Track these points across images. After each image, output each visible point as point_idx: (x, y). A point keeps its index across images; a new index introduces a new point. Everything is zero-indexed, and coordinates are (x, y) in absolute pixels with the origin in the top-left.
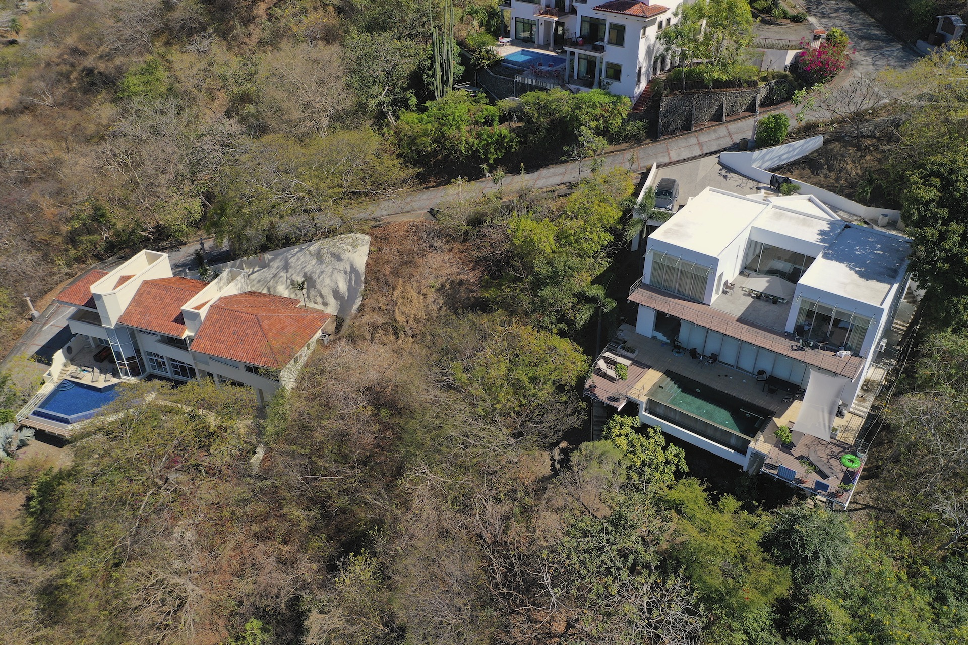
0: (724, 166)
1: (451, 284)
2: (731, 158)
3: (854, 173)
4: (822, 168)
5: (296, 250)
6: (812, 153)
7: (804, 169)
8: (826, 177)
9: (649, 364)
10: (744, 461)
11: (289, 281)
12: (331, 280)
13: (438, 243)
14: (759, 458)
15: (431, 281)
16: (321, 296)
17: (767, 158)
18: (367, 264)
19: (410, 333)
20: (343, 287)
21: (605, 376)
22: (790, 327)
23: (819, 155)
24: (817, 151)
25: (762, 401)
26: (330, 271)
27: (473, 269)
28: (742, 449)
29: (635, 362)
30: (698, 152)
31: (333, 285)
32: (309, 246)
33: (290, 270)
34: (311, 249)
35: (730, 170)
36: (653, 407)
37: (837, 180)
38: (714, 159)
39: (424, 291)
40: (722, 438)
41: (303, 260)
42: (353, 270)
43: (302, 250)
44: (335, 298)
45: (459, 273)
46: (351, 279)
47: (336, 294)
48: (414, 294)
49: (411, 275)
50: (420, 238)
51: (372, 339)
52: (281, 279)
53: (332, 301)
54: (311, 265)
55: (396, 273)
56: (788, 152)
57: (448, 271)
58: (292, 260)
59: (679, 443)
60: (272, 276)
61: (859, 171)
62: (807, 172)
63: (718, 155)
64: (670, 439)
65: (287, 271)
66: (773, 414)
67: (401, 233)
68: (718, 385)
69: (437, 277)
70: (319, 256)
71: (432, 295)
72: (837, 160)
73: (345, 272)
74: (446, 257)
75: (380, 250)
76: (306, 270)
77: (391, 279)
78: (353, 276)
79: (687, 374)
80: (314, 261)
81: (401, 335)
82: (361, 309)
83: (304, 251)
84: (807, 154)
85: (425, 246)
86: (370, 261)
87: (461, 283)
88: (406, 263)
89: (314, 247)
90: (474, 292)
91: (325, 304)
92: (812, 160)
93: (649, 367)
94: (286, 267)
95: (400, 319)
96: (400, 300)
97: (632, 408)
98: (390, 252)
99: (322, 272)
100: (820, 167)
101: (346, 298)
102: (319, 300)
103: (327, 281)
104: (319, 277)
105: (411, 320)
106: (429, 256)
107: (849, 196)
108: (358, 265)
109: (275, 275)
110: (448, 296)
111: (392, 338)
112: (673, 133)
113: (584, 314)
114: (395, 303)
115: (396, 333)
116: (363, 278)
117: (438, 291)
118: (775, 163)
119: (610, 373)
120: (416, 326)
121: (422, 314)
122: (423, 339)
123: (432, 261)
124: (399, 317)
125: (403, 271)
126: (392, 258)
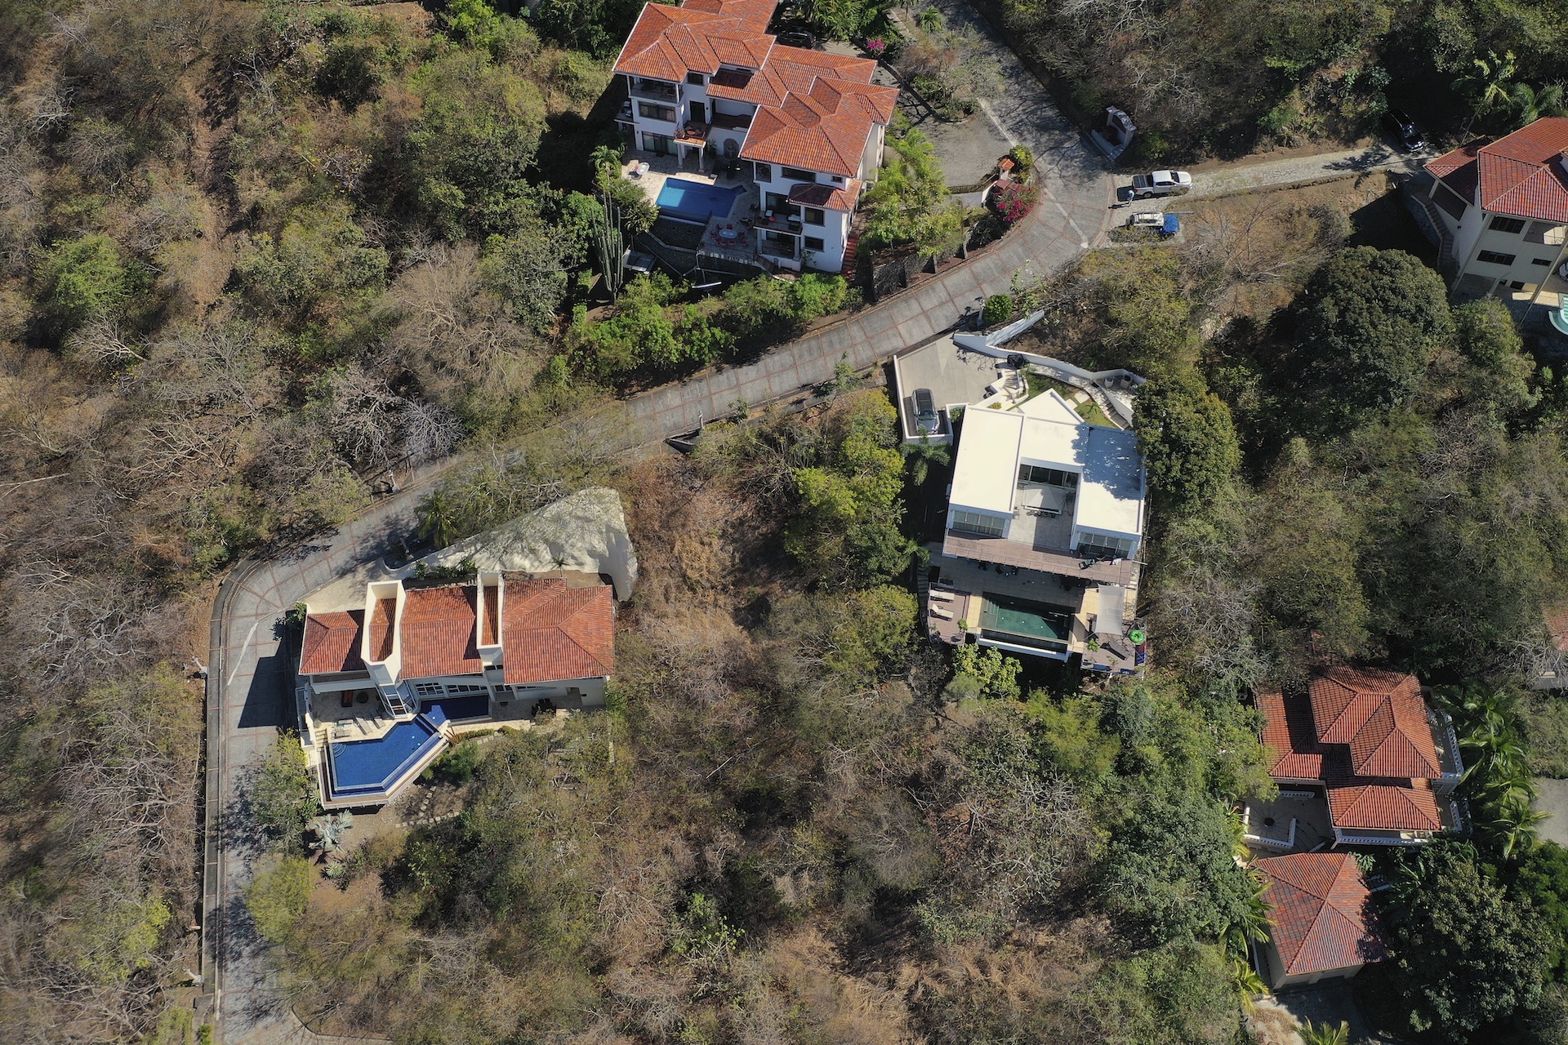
0: (961, 347)
1: (733, 527)
2: (965, 337)
3: (1076, 338)
5: (527, 519)
6: (1036, 325)
7: (1031, 338)
8: (1053, 344)
9: (967, 590)
10: (1065, 658)
11: (528, 551)
12: (584, 542)
13: (698, 483)
14: (1076, 657)
15: (709, 526)
16: (574, 558)
17: (997, 336)
18: (628, 523)
19: (708, 585)
20: (601, 547)
21: (940, 617)
22: (1074, 548)
23: (1043, 326)
24: (1040, 322)
25: (1062, 601)
26: (579, 534)
27: (744, 501)
28: (1062, 649)
29: (957, 592)
30: (930, 333)
31: (587, 546)
32: (542, 512)
33: (525, 540)
34: (545, 514)
35: (967, 351)
36: (986, 634)
37: (1063, 347)
38: (946, 340)
39: (706, 540)
40: (1045, 645)
41: (539, 527)
42: (611, 529)
43: (534, 517)
44: (593, 558)
45: (733, 510)
46: (609, 539)
48: (698, 545)
49: (684, 526)
50: (676, 482)
51: (667, 601)
52: (517, 552)
53: (588, 560)
54: (552, 531)
55: (666, 525)
56: (1015, 328)
57: (720, 513)
58: (525, 530)
59: (1016, 655)
61: (1080, 335)
62: (1035, 340)
63: (951, 335)
64: (1005, 653)
65: (521, 542)
66: (1073, 610)
67: (652, 480)
68: (1025, 594)
69: (715, 522)
70: (557, 519)
71: (717, 543)
72: (1059, 328)
73: (600, 533)
74: (712, 495)
75: (635, 503)
76: (547, 536)
77: (663, 533)
78: (612, 535)
79: (998, 591)
80: (553, 527)
81: (700, 591)
82: (642, 572)
83: (538, 517)
84: (1032, 326)
85: (685, 489)
86: (629, 519)
87: (741, 522)
88: (673, 514)
89: (549, 511)
90: (758, 528)
91: (581, 564)
92: (1037, 330)
93: (969, 594)
94: (519, 537)
95: (693, 575)
96: (685, 556)
97: (970, 638)
98: (650, 506)
99: (569, 537)
100: (1046, 336)
101: (608, 555)
102: (571, 561)
103: (579, 544)
104: (567, 542)
105: (704, 572)
106: (695, 499)
107: (1076, 363)
108: (617, 525)
109: (506, 549)
110: (734, 541)
111: (689, 594)
112: (888, 292)
113: (903, 565)
114: (679, 559)
115: (692, 589)
116: (627, 537)
117: (721, 537)
118: (1005, 338)
119: (943, 613)
120: (712, 578)
121: (715, 566)
122: (724, 589)
123: (700, 505)
124: (689, 572)
125: (673, 524)
126: (655, 511)
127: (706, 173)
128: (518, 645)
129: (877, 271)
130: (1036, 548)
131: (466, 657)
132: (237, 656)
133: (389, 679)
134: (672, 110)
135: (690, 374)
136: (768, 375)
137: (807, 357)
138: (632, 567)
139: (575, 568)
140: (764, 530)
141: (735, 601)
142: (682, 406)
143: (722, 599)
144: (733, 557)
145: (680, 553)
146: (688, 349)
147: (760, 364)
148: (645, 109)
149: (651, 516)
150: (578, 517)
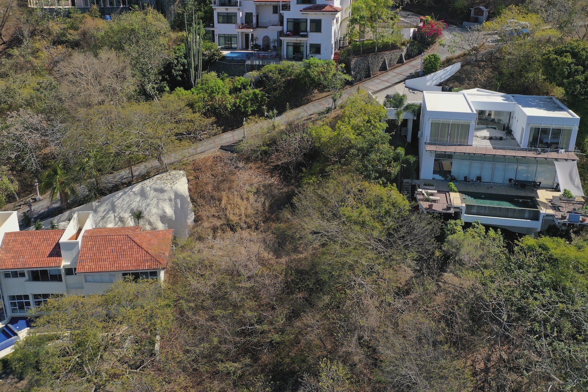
0: (410, 88)
1: (264, 187)
2: (411, 82)
3: (483, 80)
4: (465, 80)
5: (120, 194)
6: (456, 73)
7: (454, 82)
8: (468, 84)
11: (117, 219)
12: (158, 209)
15: (247, 187)
17: (434, 79)
18: (190, 190)
20: (169, 211)
23: (460, 73)
24: (458, 72)
26: (155, 202)
27: (272, 176)
30: (389, 84)
31: (160, 212)
32: (132, 189)
33: (117, 210)
34: (134, 190)
38: (402, 85)
39: (245, 196)
41: (128, 199)
42: (178, 195)
43: (125, 193)
44: (163, 222)
45: (264, 180)
46: (176, 204)
47: (164, 218)
48: (239, 200)
49: (230, 188)
50: (226, 164)
51: (214, 237)
52: (109, 219)
53: (160, 224)
54: (136, 203)
55: (217, 188)
56: (445, 74)
58: (118, 203)
60: (100, 218)
61: (484, 79)
63: (403, 83)
65: (114, 212)
67: (209, 163)
69: (251, 185)
70: (143, 194)
71: (252, 198)
72: (472, 74)
73: (170, 200)
74: (250, 171)
75: (197, 178)
76: (133, 206)
77: (215, 193)
78: (179, 201)
80: (138, 199)
81: (238, 229)
82: (197, 219)
83: (128, 193)
84: (453, 74)
85: (232, 168)
86: (191, 187)
87: (270, 185)
88: (223, 181)
89: (137, 188)
90: (282, 189)
92: (457, 77)
93: (448, 192)
94: (113, 208)
95: (234, 219)
96: (229, 207)
98: (206, 177)
99: (148, 205)
101: (174, 219)
103: (154, 211)
104: (146, 209)
105: (243, 217)
106: (238, 173)
108: (182, 192)
109: (103, 218)
110: (265, 195)
111: (231, 232)
114: (225, 209)
115: (233, 229)
116: (189, 199)
117: (255, 193)
118: (439, 81)
120: (248, 220)
121: (250, 211)
122: (257, 227)
123: (241, 176)
124: (231, 217)
125: (222, 186)
126: (208, 180)
128: (93, 246)
129: (353, 62)
131: (51, 255)
137: (312, 107)
138: (191, 217)
141: (265, 235)
142: (233, 136)
143: (255, 234)
144: (264, 204)
145: (225, 205)
149: (206, 184)
150: (156, 190)
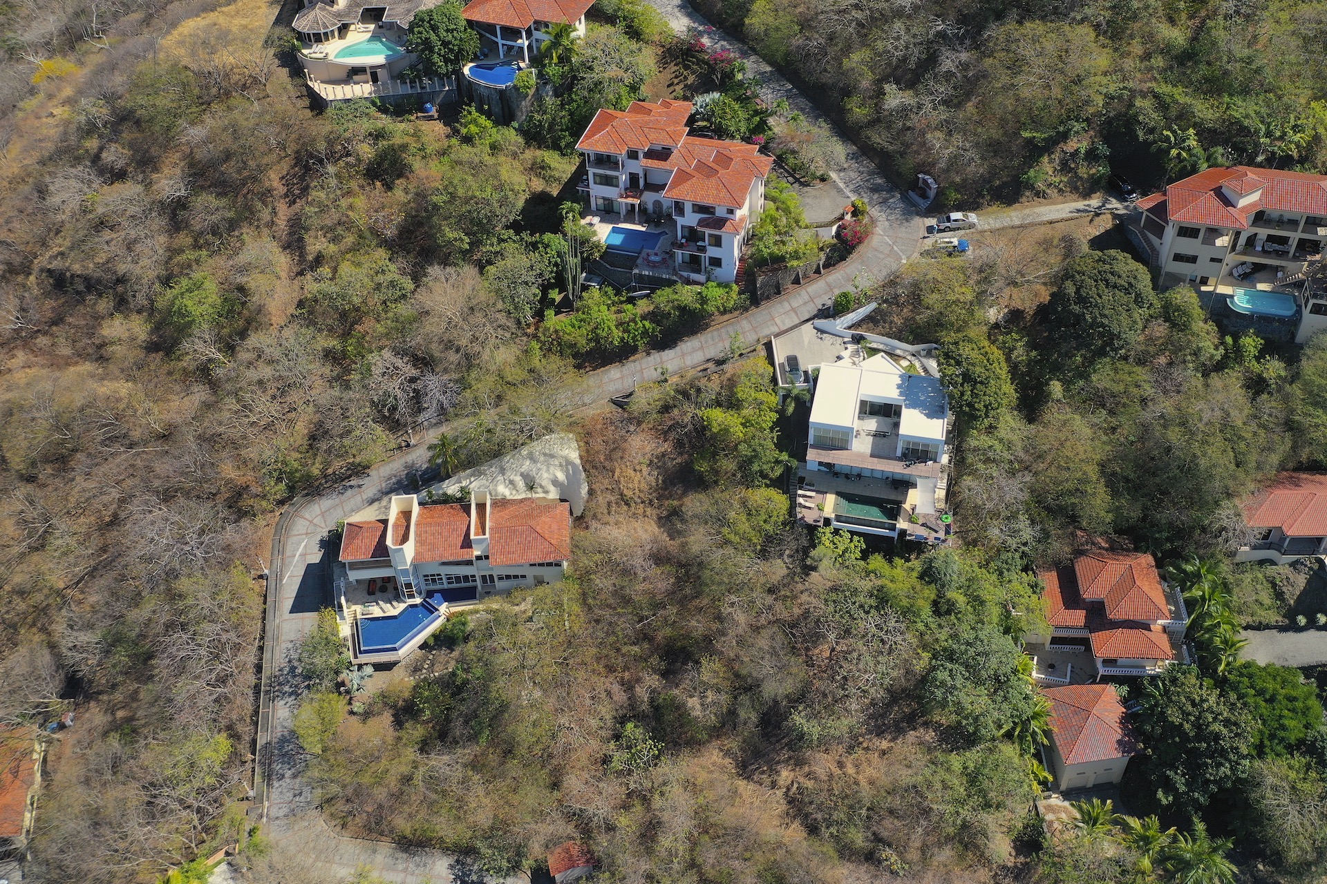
0: (818, 330)
1: (657, 457)
2: (821, 323)
3: (899, 323)
5: (509, 457)
6: (871, 313)
7: (868, 324)
8: (883, 328)
9: (825, 490)
10: (895, 535)
11: (508, 481)
12: (550, 474)
13: (632, 428)
14: (903, 533)
15: (640, 458)
16: (541, 487)
17: (844, 321)
18: (581, 457)
19: (639, 500)
20: (561, 476)
21: (805, 507)
22: (899, 453)
23: (876, 314)
24: (874, 311)
25: (893, 496)
26: (546, 467)
27: (665, 441)
28: (893, 528)
29: (818, 492)
30: (797, 321)
31: (551, 477)
32: (520, 451)
33: (507, 474)
34: (522, 453)
35: (823, 332)
36: (838, 518)
37: (891, 328)
38: (809, 325)
39: (638, 468)
40: (881, 526)
41: (516, 463)
42: (569, 463)
43: (514, 456)
44: (555, 486)
45: (657, 448)
46: (568, 471)
47: (555, 482)
48: (632, 472)
49: (622, 458)
50: (617, 427)
51: (609, 513)
52: (499, 482)
53: (552, 488)
54: (526, 467)
55: (609, 458)
56: (857, 315)
57: (648, 449)
58: (507, 466)
59: (859, 534)
60: (490, 481)
61: (902, 320)
62: (871, 325)
63: (811, 322)
64: (853, 533)
65: (504, 475)
66: (901, 502)
67: (599, 426)
68: (867, 493)
69: (644, 455)
70: (531, 457)
71: (645, 470)
72: (887, 316)
73: (561, 465)
74: (642, 436)
75: (587, 443)
76: (523, 470)
77: (607, 464)
78: (570, 468)
79: (848, 490)
80: (528, 462)
81: (633, 505)
82: (591, 492)
83: (516, 456)
84: (868, 314)
85: (623, 433)
86: (582, 454)
87: (663, 455)
88: (614, 449)
89: (525, 451)
90: (676, 459)
91: (546, 492)
92: (872, 318)
93: (826, 493)
94: (502, 472)
95: (628, 493)
96: (622, 479)
97: (827, 522)
98: (598, 444)
99: (538, 470)
100: (878, 321)
101: (566, 485)
102: (539, 490)
103: (545, 475)
104: (537, 474)
105: (636, 491)
106: (629, 439)
107: (900, 340)
108: (572, 459)
109: (493, 480)
110: (658, 467)
111: (625, 508)
112: (768, 298)
113: (778, 471)
114: (618, 482)
115: (627, 504)
116: (581, 468)
117: (649, 465)
118: (850, 324)
119: (807, 504)
120: (642, 495)
121: (644, 486)
122: (651, 503)
123: (633, 443)
124: (625, 492)
125: (614, 457)
126: (601, 448)
127: (640, 223)
128: (500, 538)
129: (760, 280)
130: (872, 456)
131: (462, 547)
132: (291, 563)
133: (405, 563)
134: (617, 178)
135: (627, 358)
136: (683, 355)
137: (710, 342)
138: (584, 490)
139: (542, 495)
140: (679, 460)
141: (658, 512)
142: (622, 378)
143: (649, 511)
144: (657, 479)
145: (618, 477)
146: (626, 336)
147: (678, 348)
148: (598, 179)
149: (597, 452)
150: (545, 455)
